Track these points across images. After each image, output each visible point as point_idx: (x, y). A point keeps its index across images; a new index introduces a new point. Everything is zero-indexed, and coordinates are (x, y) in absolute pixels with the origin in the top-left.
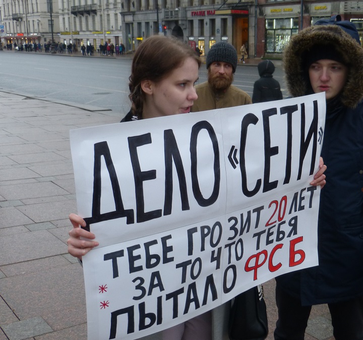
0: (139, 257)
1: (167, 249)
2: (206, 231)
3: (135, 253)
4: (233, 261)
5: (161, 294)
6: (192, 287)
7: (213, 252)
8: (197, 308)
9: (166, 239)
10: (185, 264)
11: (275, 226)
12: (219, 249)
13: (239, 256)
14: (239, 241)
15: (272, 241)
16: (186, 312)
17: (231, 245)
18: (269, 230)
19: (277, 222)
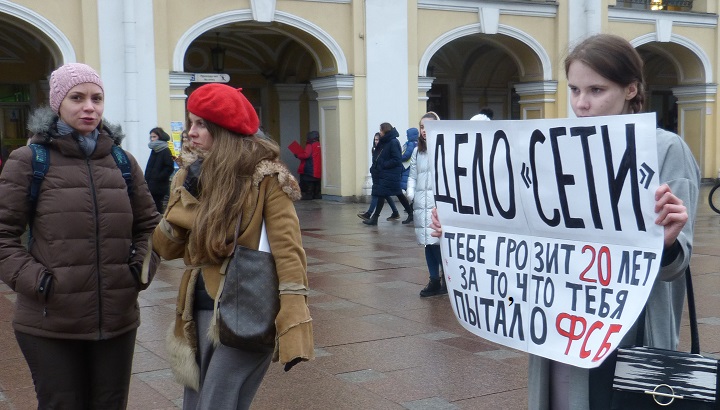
0: (462, 246)
1: (481, 249)
2: (512, 246)
3: (461, 240)
4: (541, 304)
5: (477, 294)
6: (501, 305)
7: (518, 275)
8: (505, 335)
9: (482, 237)
10: (493, 273)
11: (595, 288)
12: (525, 276)
13: (548, 301)
14: (549, 280)
15: (592, 311)
16: (496, 330)
17: (539, 279)
18: (587, 289)
19: (598, 284)
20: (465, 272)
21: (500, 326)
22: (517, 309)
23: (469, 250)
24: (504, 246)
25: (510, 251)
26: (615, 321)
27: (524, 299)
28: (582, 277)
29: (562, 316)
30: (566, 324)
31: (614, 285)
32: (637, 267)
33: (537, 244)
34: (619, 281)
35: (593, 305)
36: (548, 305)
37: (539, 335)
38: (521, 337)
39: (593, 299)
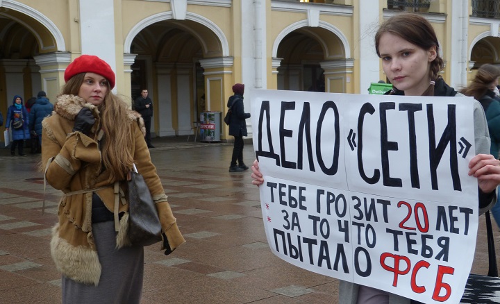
0: (285, 194)
1: (302, 198)
2: (331, 198)
3: (283, 190)
4: (364, 244)
5: (299, 234)
6: (324, 244)
7: (339, 222)
8: (329, 267)
9: (302, 189)
10: (315, 219)
11: (415, 234)
12: (346, 223)
13: (371, 242)
14: (369, 226)
15: (415, 252)
16: (320, 264)
17: (360, 225)
18: (408, 234)
19: (417, 231)
20: (287, 216)
21: (324, 261)
22: (340, 249)
23: (291, 198)
24: (323, 198)
25: (329, 202)
26: (442, 262)
27: (347, 240)
28: (401, 225)
29: (384, 256)
30: (390, 262)
31: (432, 230)
32: (454, 219)
33: (354, 198)
34: (438, 228)
35: (414, 247)
36: (372, 246)
37: (363, 269)
38: (346, 270)
39: (414, 242)
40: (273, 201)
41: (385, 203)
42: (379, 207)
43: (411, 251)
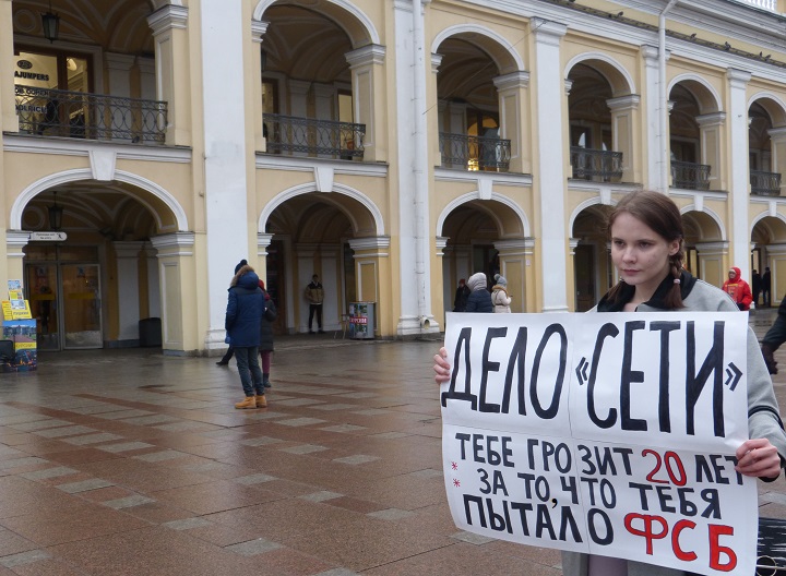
0: (481, 448)
1: (507, 452)
2: (549, 449)
3: (479, 442)
4: (599, 504)
5: (506, 498)
6: (542, 509)
7: (563, 479)
8: (553, 537)
9: (506, 440)
10: (528, 478)
11: (669, 488)
12: (572, 480)
13: (609, 503)
14: (605, 482)
15: (672, 510)
16: (539, 534)
17: (591, 482)
18: (659, 489)
19: (672, 485)
20: (486, 476)
21: (545, 531)
22: (566, 513)
23: (491, 453)
24: (538, 450)
25: (546, 455)
26: (712, 521)
27: (575, 500)
28: (649, 478)
29: (628, 519)
30: (638, 524)
31: (691, 482)
32: (719, 469)
33: (581, 447)
34: (699, 479)
35: (669, 503)
36: (613, 505)
37: (602, 535)
38: (578, 538)
39: (669, 498)
40: (463, 458)
41: (626, 452)
42: (617, 458)
43: (665, 508)
